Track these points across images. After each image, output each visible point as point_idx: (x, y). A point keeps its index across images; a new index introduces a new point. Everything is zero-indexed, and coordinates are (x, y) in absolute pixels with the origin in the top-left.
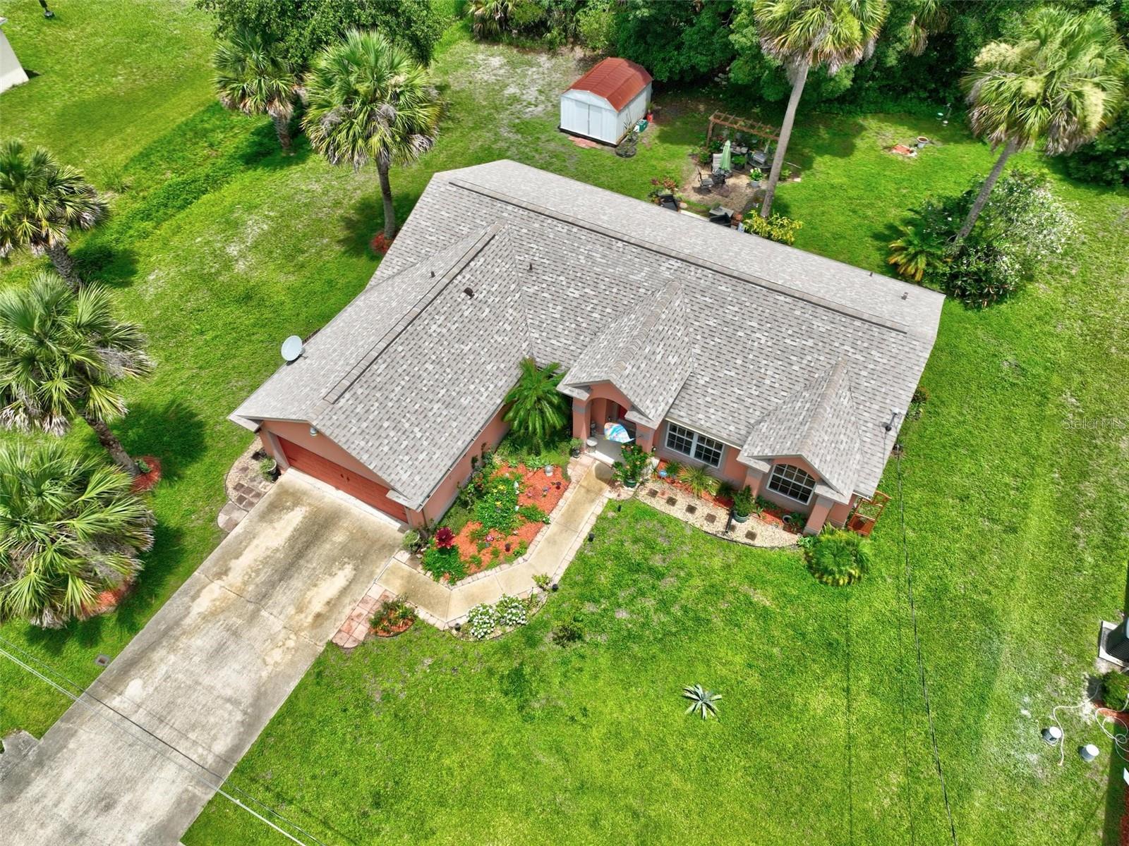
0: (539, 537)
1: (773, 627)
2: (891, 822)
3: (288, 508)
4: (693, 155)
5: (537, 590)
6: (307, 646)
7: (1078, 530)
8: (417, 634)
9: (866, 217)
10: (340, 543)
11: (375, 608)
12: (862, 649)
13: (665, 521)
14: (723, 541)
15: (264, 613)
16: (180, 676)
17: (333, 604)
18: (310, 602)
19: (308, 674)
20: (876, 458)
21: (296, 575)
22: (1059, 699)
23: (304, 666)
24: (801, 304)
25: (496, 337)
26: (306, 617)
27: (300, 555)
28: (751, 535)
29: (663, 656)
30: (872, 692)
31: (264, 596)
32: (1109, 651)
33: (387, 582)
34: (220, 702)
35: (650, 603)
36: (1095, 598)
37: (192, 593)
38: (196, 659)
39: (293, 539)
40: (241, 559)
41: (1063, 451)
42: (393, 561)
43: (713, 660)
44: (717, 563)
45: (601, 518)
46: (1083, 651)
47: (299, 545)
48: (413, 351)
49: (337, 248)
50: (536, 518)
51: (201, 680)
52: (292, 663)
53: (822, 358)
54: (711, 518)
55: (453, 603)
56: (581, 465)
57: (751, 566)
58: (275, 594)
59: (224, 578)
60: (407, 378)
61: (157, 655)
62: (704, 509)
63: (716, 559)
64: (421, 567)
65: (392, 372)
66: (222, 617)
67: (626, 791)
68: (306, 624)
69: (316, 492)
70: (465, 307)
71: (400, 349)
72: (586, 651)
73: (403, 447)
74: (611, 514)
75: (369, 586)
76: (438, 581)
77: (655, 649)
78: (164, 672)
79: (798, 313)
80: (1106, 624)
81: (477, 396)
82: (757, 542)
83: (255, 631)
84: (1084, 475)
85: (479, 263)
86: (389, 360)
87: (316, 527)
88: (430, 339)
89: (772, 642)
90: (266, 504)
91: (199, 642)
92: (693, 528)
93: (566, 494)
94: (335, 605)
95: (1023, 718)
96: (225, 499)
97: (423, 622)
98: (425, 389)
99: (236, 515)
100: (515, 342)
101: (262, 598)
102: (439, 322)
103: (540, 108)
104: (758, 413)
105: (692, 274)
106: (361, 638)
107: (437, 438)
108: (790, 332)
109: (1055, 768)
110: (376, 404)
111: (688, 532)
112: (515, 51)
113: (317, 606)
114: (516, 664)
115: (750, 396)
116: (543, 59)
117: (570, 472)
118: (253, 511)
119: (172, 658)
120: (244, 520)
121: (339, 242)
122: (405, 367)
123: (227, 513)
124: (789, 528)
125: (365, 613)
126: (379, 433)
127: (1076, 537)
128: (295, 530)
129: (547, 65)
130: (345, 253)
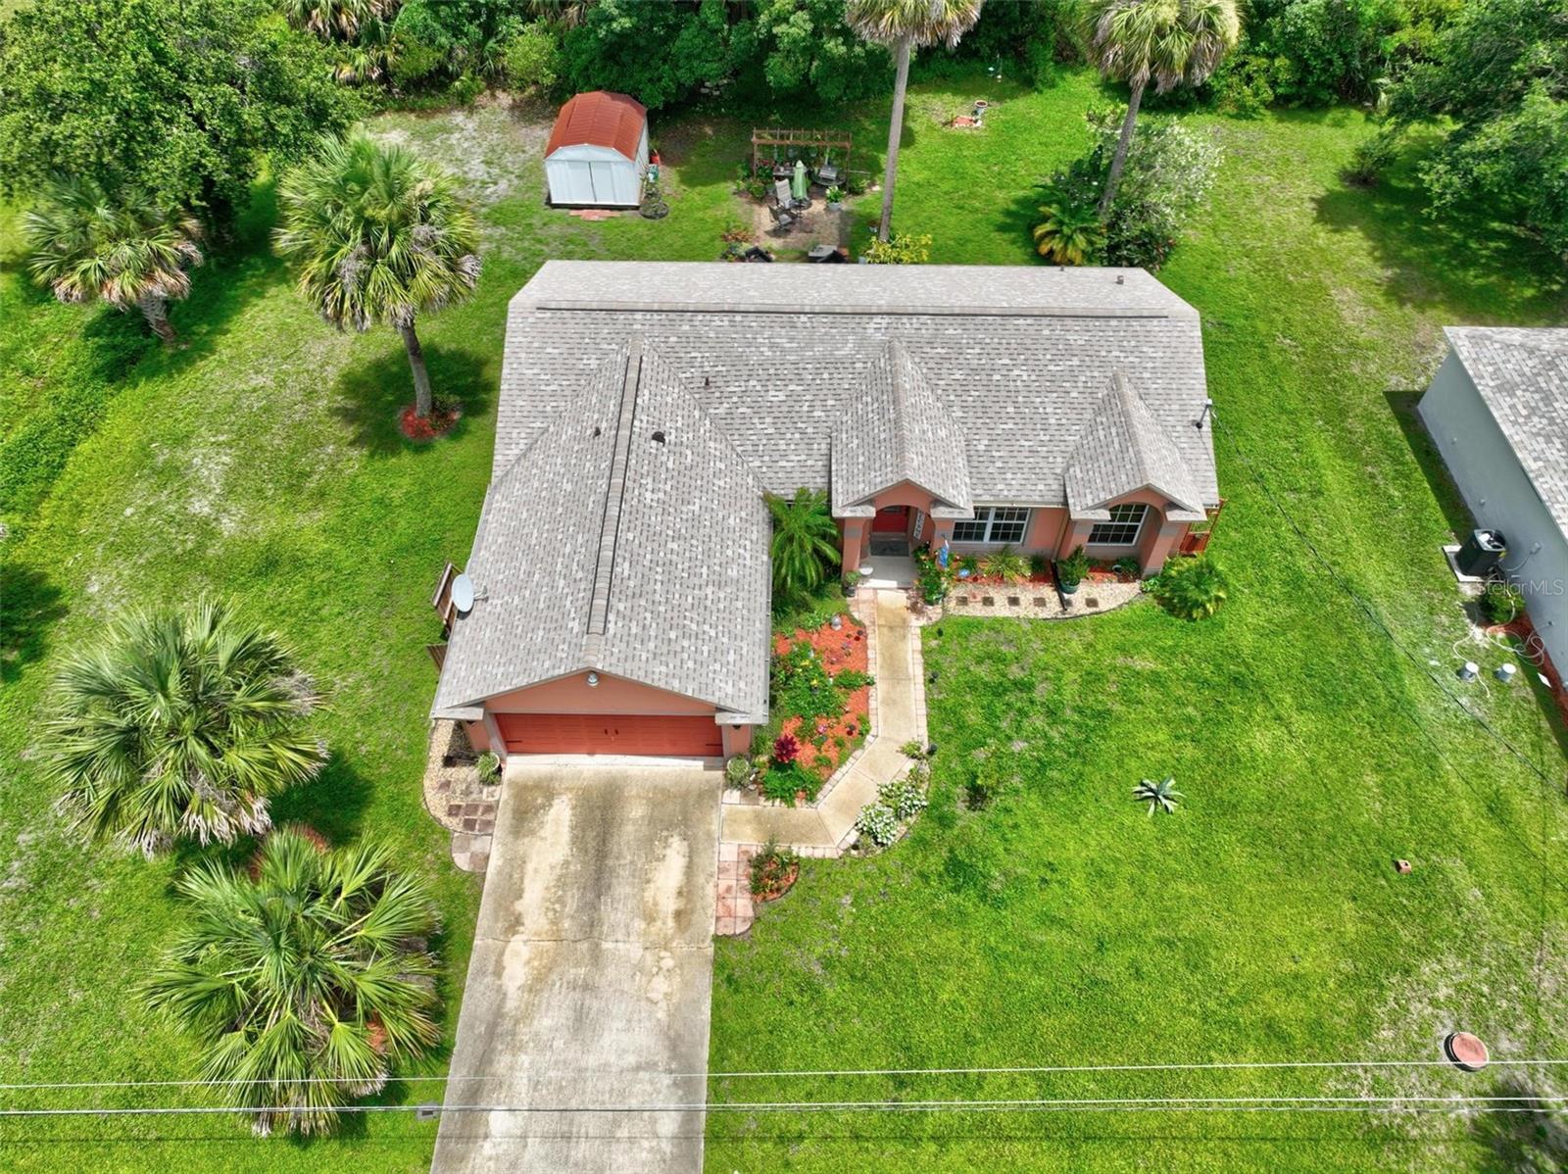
0: (873, 704)
1: (1173, 688)
2: (1392, 823)
3: (543, 807)
4: (738, 193)
5: (911, 764)
6: (691, 955)
7: (1369, 469)
8: (812, 876)
9: (976, 210)
10: (643, 817)
11: (741, 871)
12: (1266, 672)
13: (997, 626)
14: (1066, 622)
15: (606, 945)
16: (552, 1074)
17: (686, 892)
18: (656, 904)
19: (716, 988)
20: (1203, 462)
21: (614, 881)
22: (1452, 637)
23: (704, 981)
24: (1045, 321)
25: (716, 481)
26: (664, 923)
27: (602, 854)
28: (1092, 603)
29: (1088, 769)
30: (1301, 708)
31: (592, 926)
32: (1465, 573)
33: (734, 835)
34: (629, 1076)
35: (1040, 722)
36: (1422, 528)
37: (491, 969)
38: (559, 1044)
39: (578, 841)
40: (526, 895)
41: (1312, 395)
42: (724, 809)
43: (1141, 749)
44: (1076, 646)
45: (926, 653)
46: (1443, 583)
47: (592, 844)
48: (645, 533)
49: (355, 453)
50: (857, 683)
51: (583, 1064)
52: (686, 985)
53: (1096, 374)
54: (1040, 602)
55: (829, 821)
56: (864, 602)
57: (1114, 636)
58: (603, 915)
59: (521, 929)
60: (659, 570)
61: (502, 1064)
62: (1028, 593)
63: (1074, 643)
64: (762, 799)
65: (639, 568)
66: (554, 977)
67: (1145, 925)
68: (670, 932)
69: (565, 771)
70: (664, 458)
71: (630, 536)
72: (1010, 802)
73: (706, 654)
74: (934, 643)
75: (716, 849)
76: (793, 806)
77: (1076, 766)
78: (525, 1081)
79: (1046, 332)
80: (1447, 549)
81: (741, 561)
82: (1103, 606)
83: (611, 972)
84: (1343, 413)
85: (646, 398)
86: (627, 555)
87: (598, 813)
88: (653, 512)
89: (1180, 703)
90: (509, 815)
91: (547, 1022)
92: (1030, 621)
93: (870, 642)
94: (689, 892)
95: (1434, 668)
96: (446, 834)
97: (809, 859)
98: (685, 575)
99: (477, 846)
100: (739, 480)
101: (591, 928)
102: (650, 487)
103: (503, 184)
104: (1059, 460)
105: (908, 326)
106: (750, 913)
107: (732, 628)
108: (1049, 357)
109: (1486, 702)
110: (648, 615)
111: (1027, 627)
112: (413, 117)
113: (669, 904)
114: (945, 854)
115: (1042, 443)
116: (459, 117)
117: (856, 615)
118: (497, 831)
119: (524, 1059)
120: (495, 848)
121: (352, 444)
122: (648, 557)
123: (463, 849)
124: (1124, 578)
125: (734, 883)
126: (672, 648)
127: (1372, 476)
128: (572, 828)
129: (470, 126)
130: (372, 455)
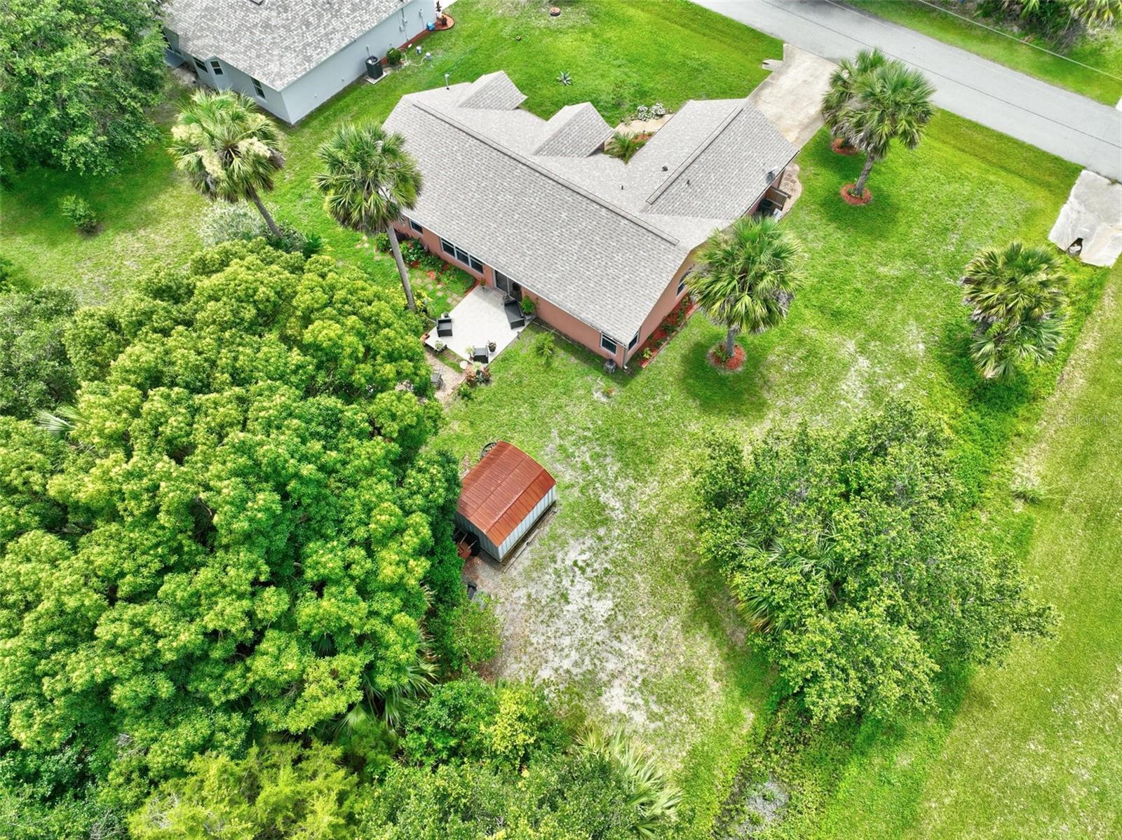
38: (789, 117)
91: (789, 122)
96: (799, 178)
119: (800, 119)
123: (795, 170)
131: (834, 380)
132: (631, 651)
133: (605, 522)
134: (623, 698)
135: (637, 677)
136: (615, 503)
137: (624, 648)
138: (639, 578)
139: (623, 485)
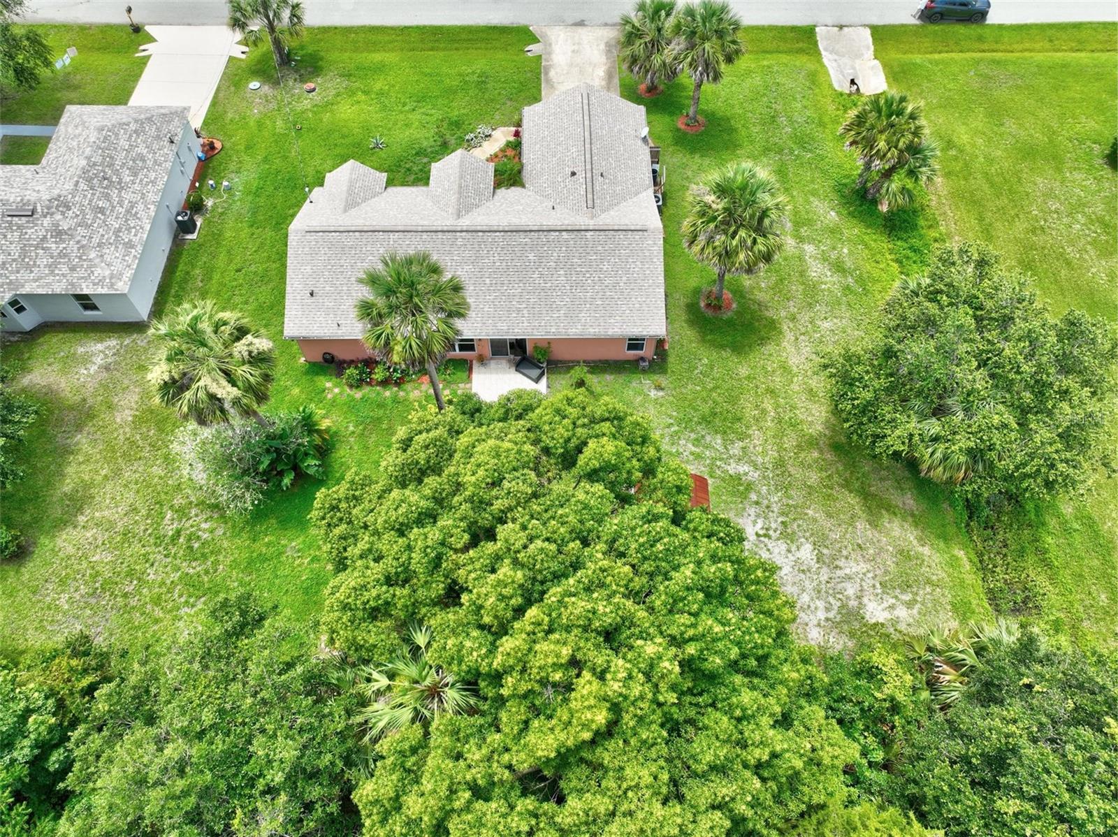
78: (596, 80)
131: (802, 274)
132: (854, 570)
133: (749, 487)
134: (880, 608)
135: (874, 586)
136: (743, 468)
137: (848, 571)
138: (810, 512)
139: (736, 450)
